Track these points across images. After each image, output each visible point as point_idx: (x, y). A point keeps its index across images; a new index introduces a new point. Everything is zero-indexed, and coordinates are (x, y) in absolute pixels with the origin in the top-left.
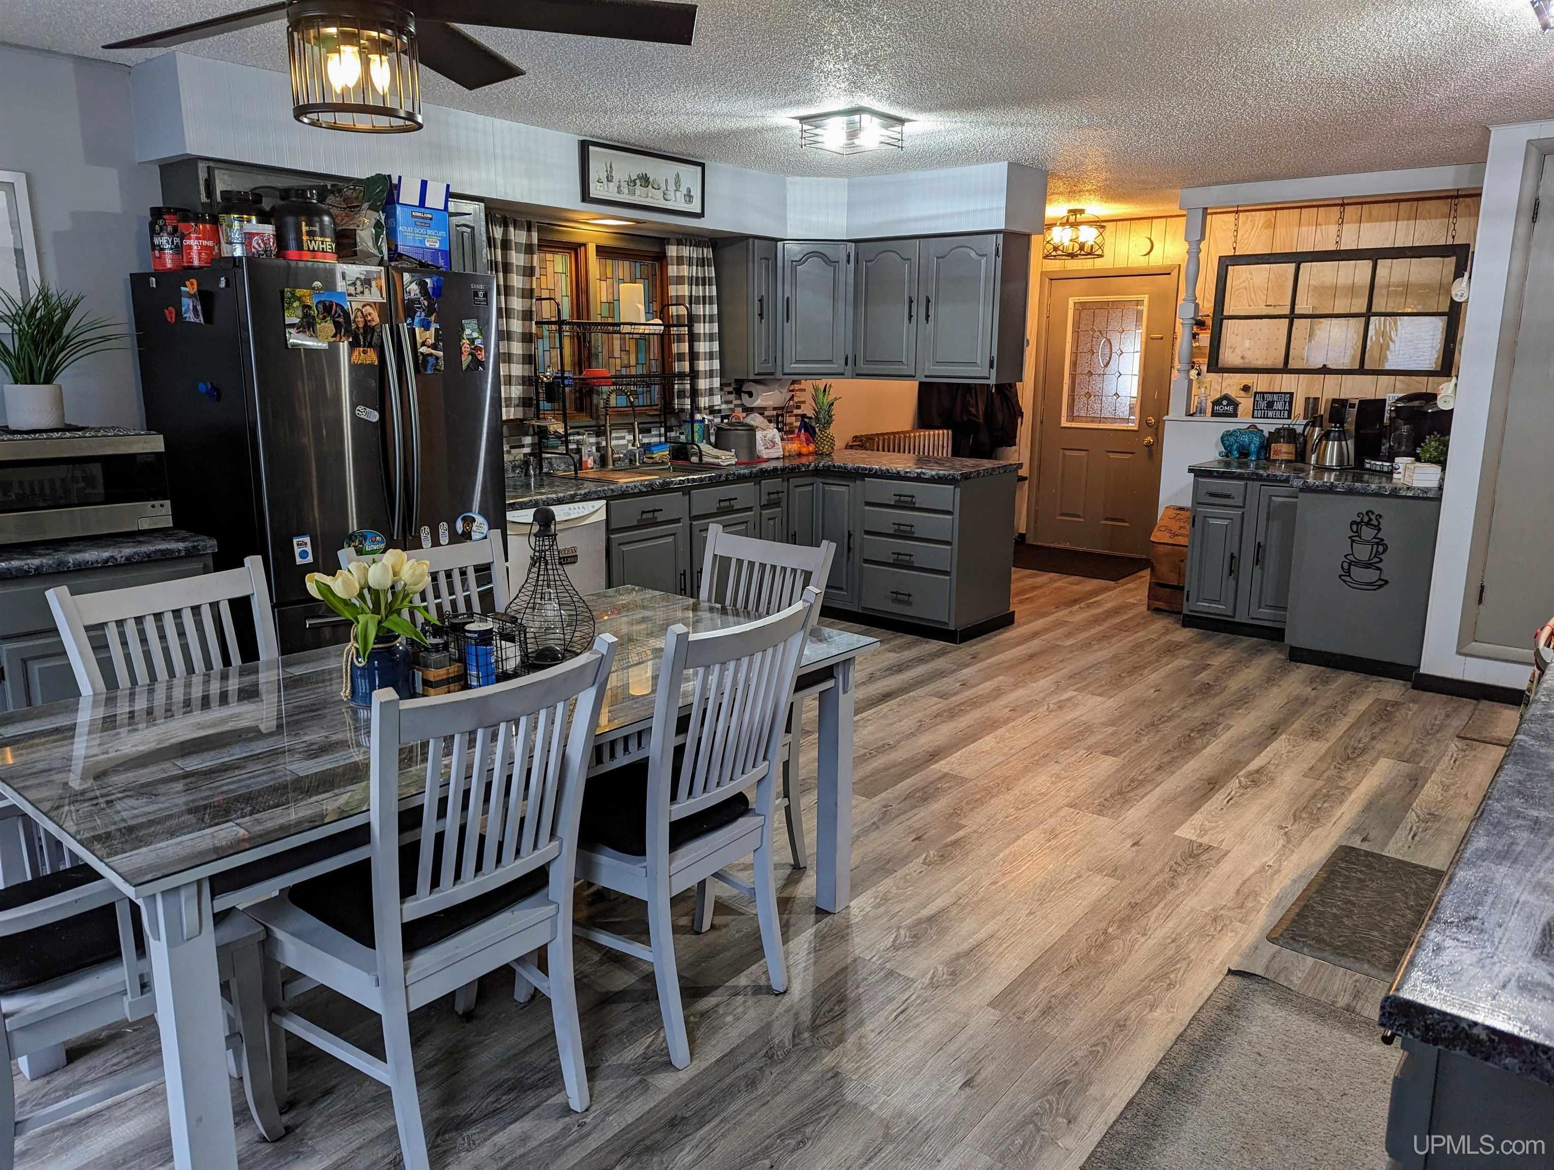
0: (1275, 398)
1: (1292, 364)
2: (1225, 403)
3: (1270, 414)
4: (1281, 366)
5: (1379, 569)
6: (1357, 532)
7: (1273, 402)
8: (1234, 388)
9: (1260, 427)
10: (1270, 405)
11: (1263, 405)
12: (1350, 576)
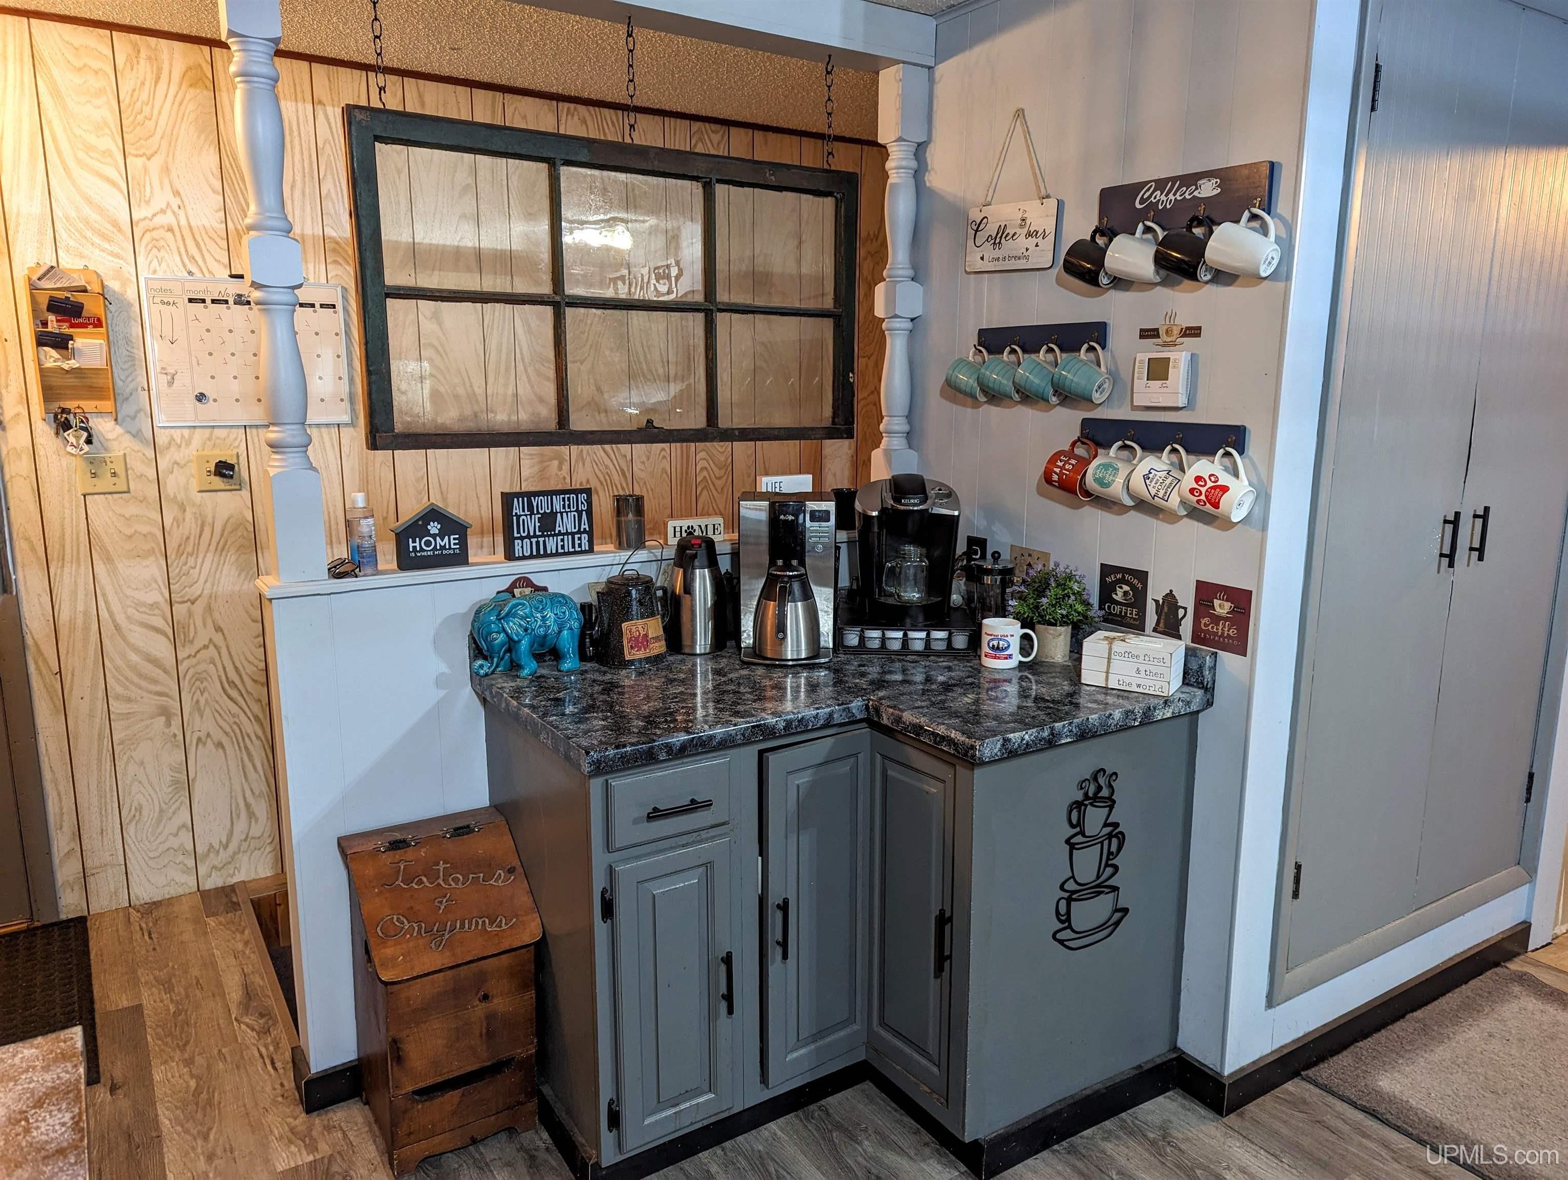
0: (558, 507)
1: (579, 422)
2: (434, 528)
3: (552, 544)
4: (551, 425)
5: (1115, 889)
6: (1078, 824)
7: (553, 514)
8: (193, 469)
9: (538, 580)
10: (548, 523)
11: (532, 524)
12: (1070, 927)
